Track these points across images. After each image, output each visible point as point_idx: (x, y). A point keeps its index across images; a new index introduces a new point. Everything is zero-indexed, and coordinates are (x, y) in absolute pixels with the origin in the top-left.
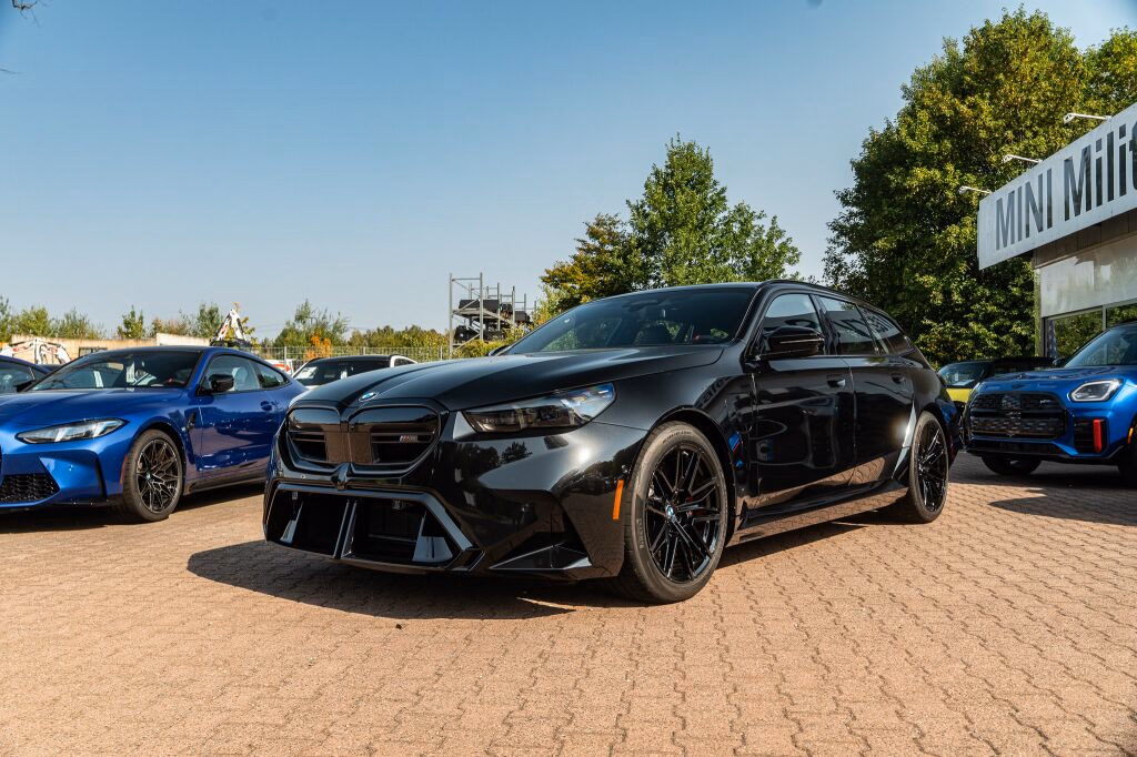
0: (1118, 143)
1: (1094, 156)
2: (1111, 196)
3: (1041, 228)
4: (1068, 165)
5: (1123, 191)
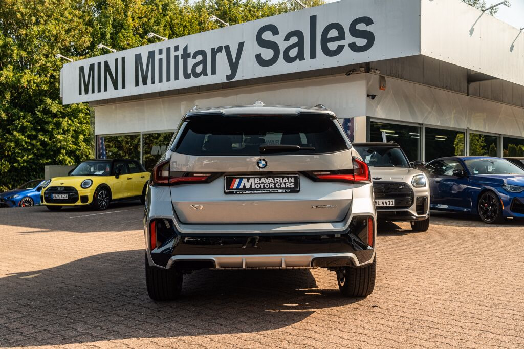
0: (173, 54)
1: (157, 57)
2: (168, 79)
3: (116, 87)
4: (138, 58)
5: (177, 78)
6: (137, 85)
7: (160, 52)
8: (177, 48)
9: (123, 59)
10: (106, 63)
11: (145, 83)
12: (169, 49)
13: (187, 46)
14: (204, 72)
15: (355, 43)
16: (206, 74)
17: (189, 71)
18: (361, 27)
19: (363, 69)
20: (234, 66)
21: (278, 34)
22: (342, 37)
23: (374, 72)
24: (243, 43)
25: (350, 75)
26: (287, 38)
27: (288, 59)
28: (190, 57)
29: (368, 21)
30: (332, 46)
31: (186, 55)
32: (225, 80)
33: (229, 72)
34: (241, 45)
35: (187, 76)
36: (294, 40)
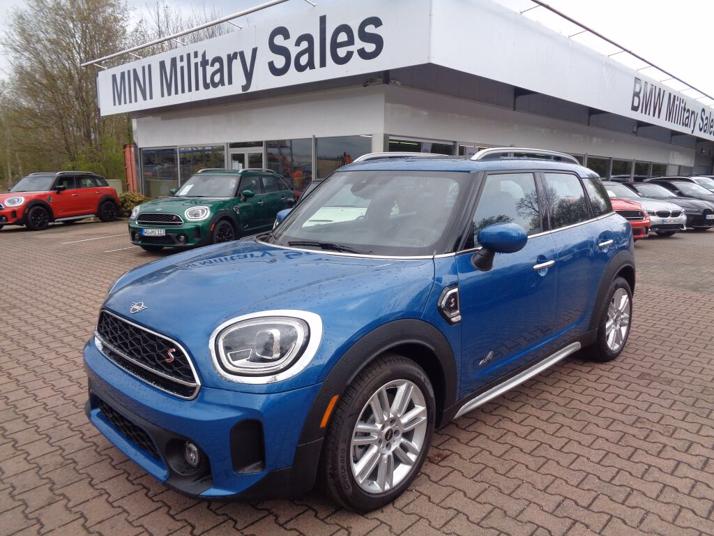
0: (193, 61)
1: (179, 64)
2: (190, 90)
3: (145, 98)
4: (162, 64)
5: (197, 89)
6: (163, 95)
7: (182, 58)
8: (196, 55)
9: (149, 66)
10: (135, 71)
11: (169, 94)
12: (189, 55)
13: (205, 52)
14: (222, 82)
15: (363, 48)
16: (223, 84)
17: (208, 81)
18: (370, 29)
19: (381, 80)
20: (249, 75)
21: (289, 38)
22: (350, 42)
23: (395, 83)
24: (257, 48)
25: (367, 87)
26: (298, 44)
27: (300, 68)
28: (208, 65)
29: (376, 22)
30: (342, 52)
31: (205, 63)
32: (240, 91)
33: (244, 82)
34: (255, 51)
35: (206, 86)
36: (305, 45)
